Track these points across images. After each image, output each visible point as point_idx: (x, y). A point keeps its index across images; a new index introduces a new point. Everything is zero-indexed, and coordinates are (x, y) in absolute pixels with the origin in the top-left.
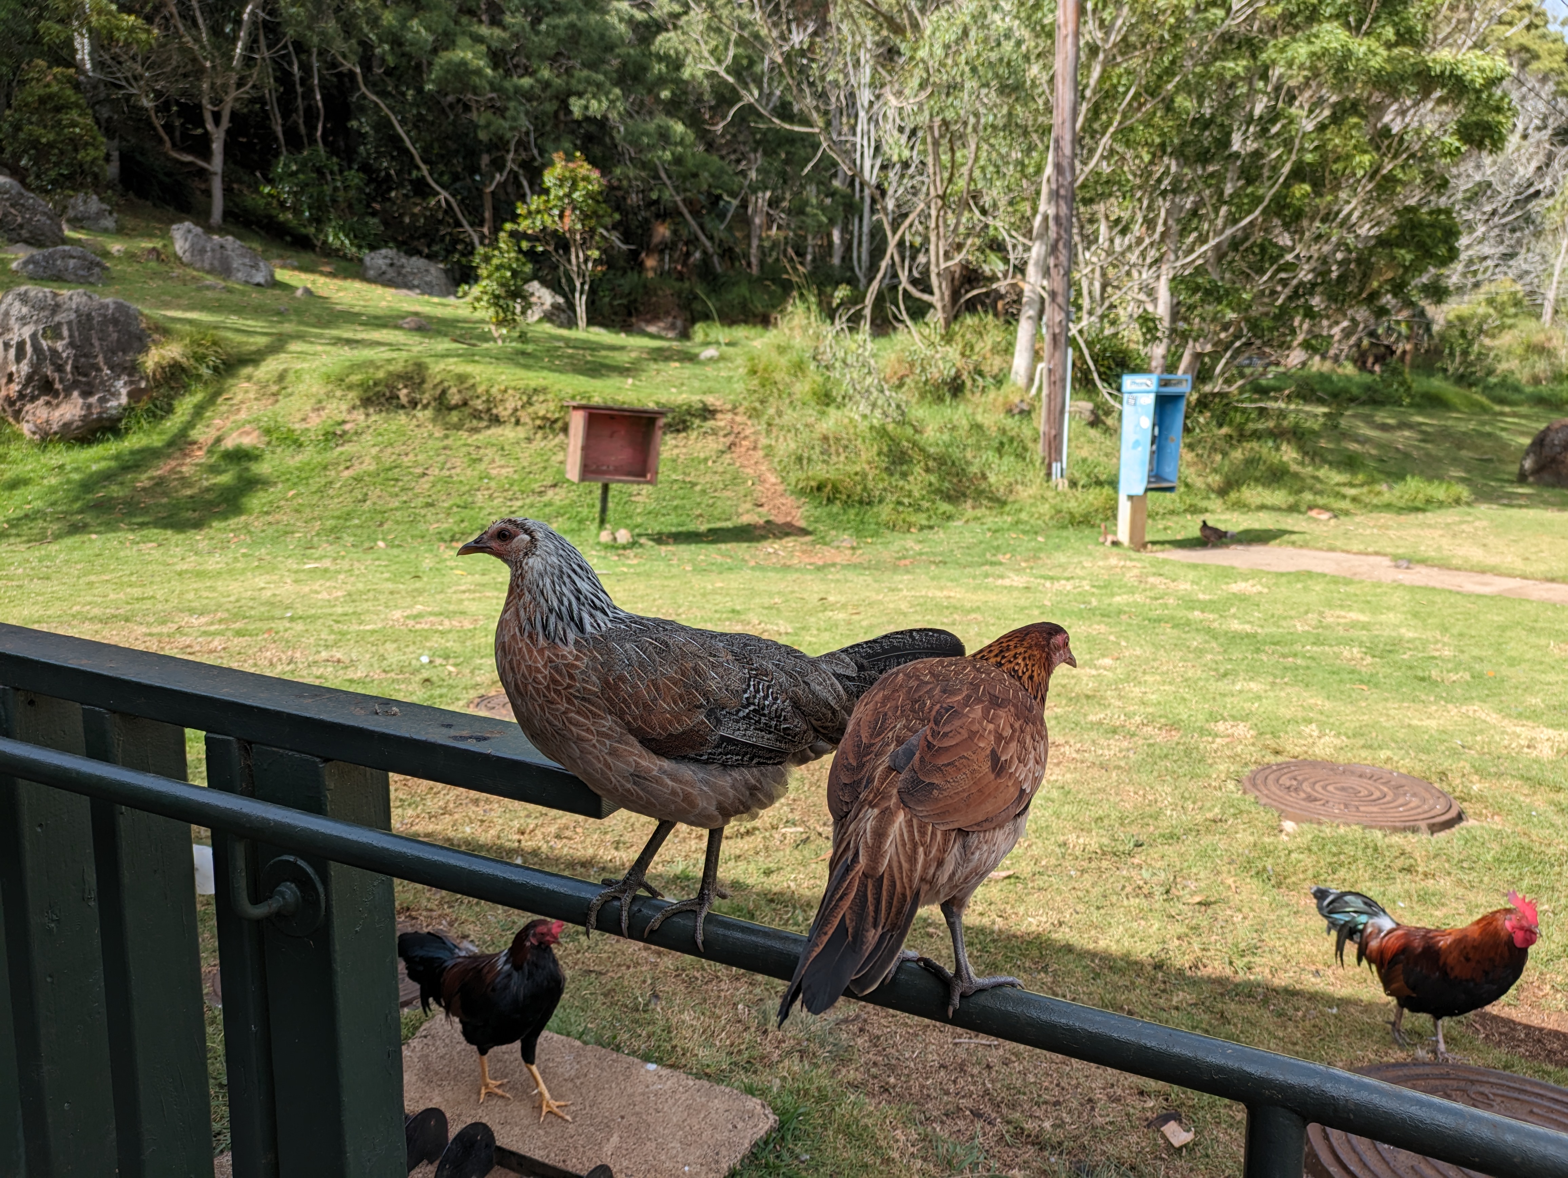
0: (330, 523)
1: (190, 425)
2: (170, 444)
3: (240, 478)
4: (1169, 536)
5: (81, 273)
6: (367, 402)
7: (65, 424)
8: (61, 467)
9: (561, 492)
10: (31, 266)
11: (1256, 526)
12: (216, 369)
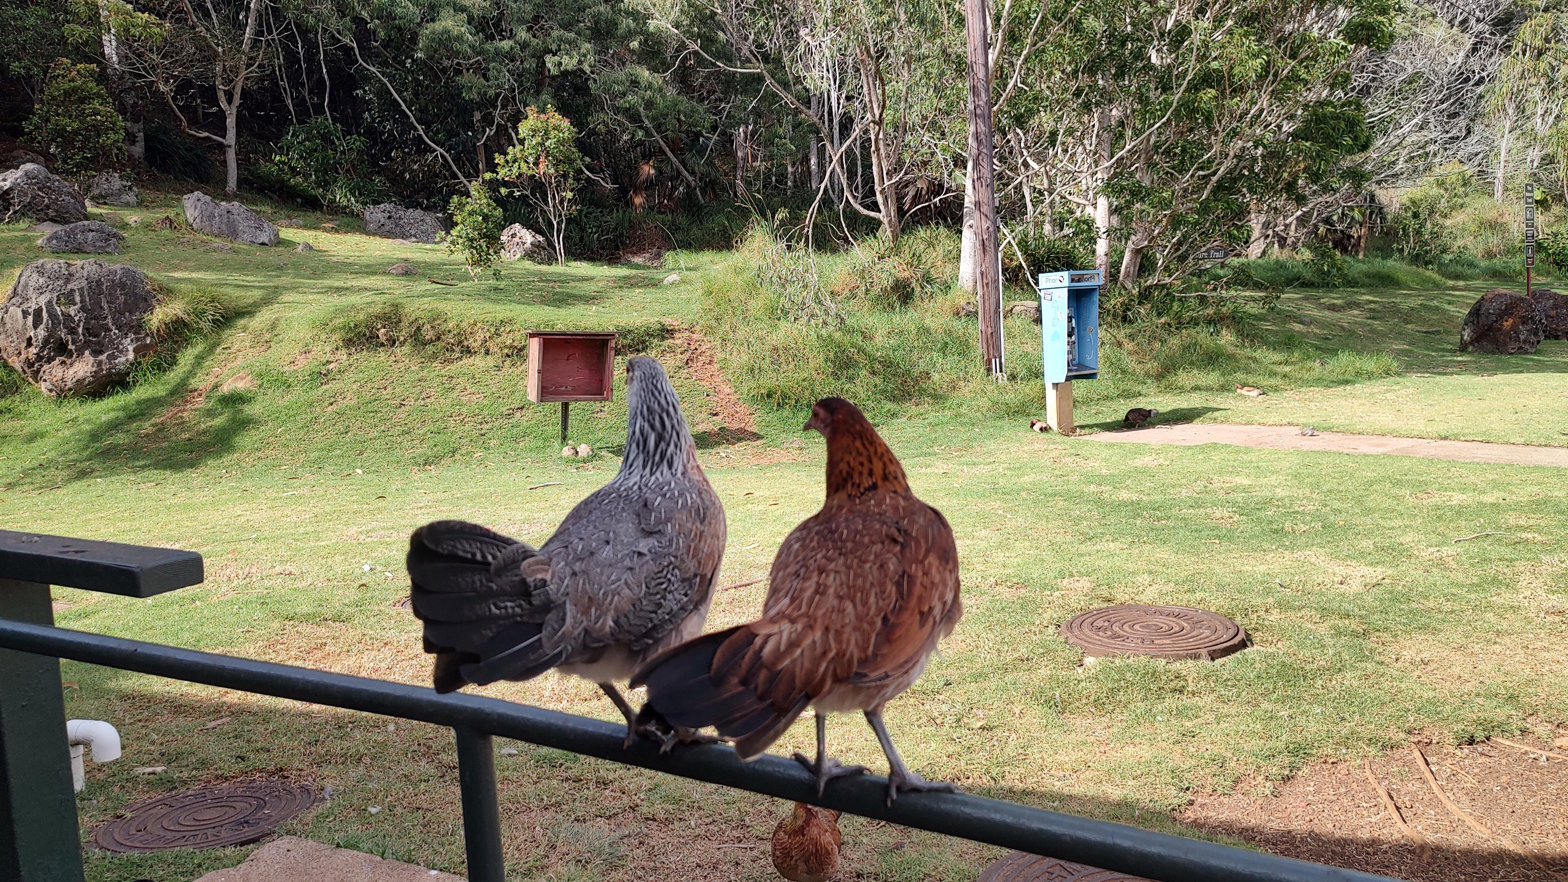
0: (313, 455)
1: (191, 373)
2: (172, 393)
3: (233, 420)
4: (1101, 420)
5: (99, 244)
6: (349, 343)
7: (78, 381)
8: (74, 420)
9: (529, 413)
10: (54, 242)
11: (1185, 405)
12: (215, 321)
